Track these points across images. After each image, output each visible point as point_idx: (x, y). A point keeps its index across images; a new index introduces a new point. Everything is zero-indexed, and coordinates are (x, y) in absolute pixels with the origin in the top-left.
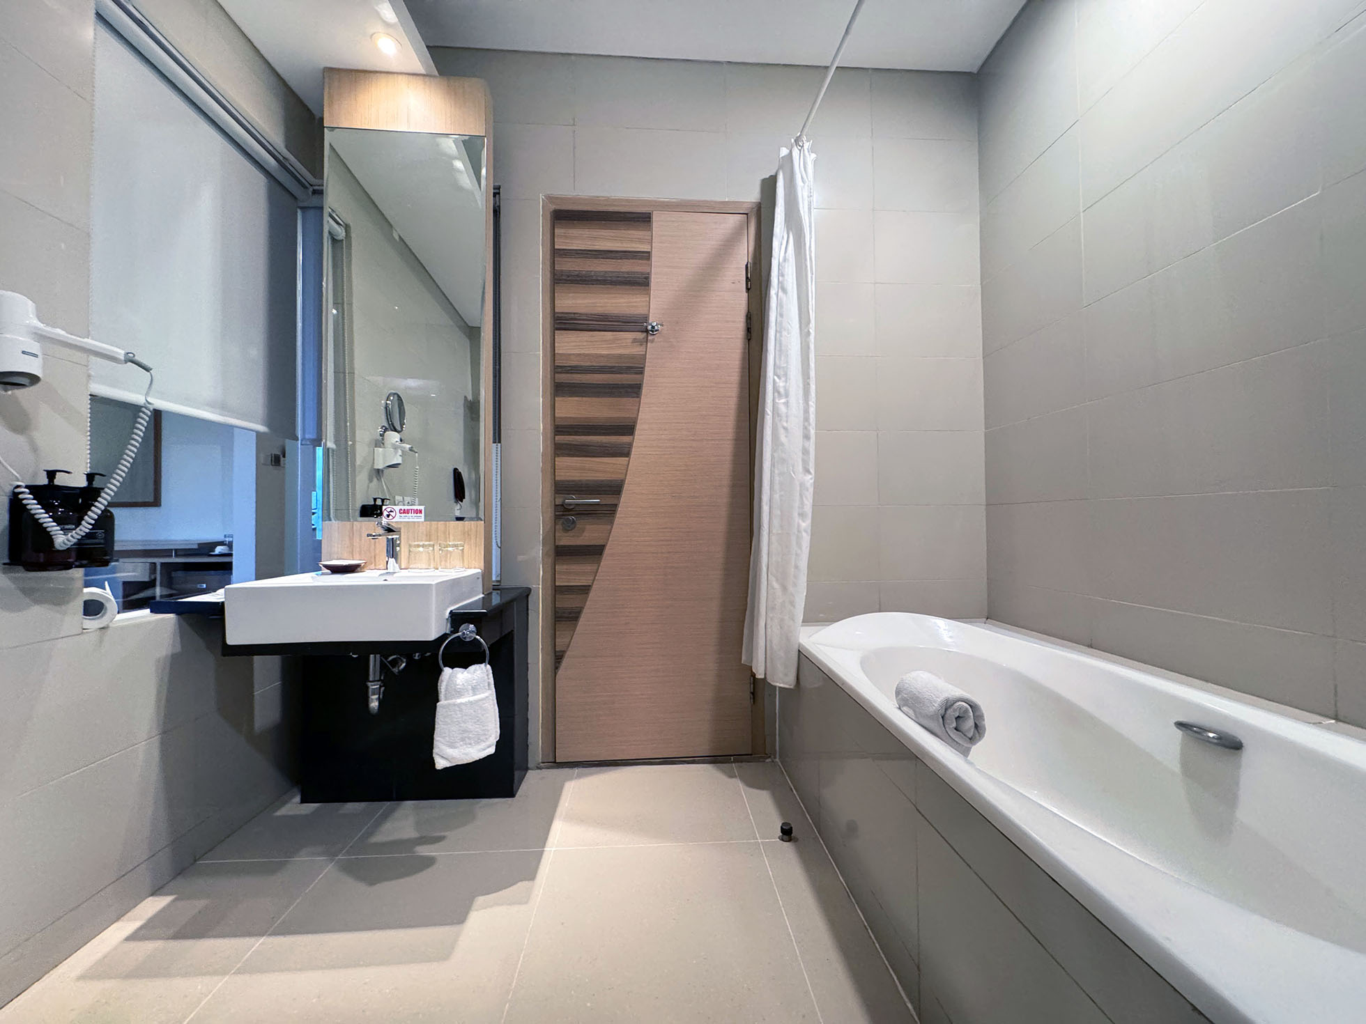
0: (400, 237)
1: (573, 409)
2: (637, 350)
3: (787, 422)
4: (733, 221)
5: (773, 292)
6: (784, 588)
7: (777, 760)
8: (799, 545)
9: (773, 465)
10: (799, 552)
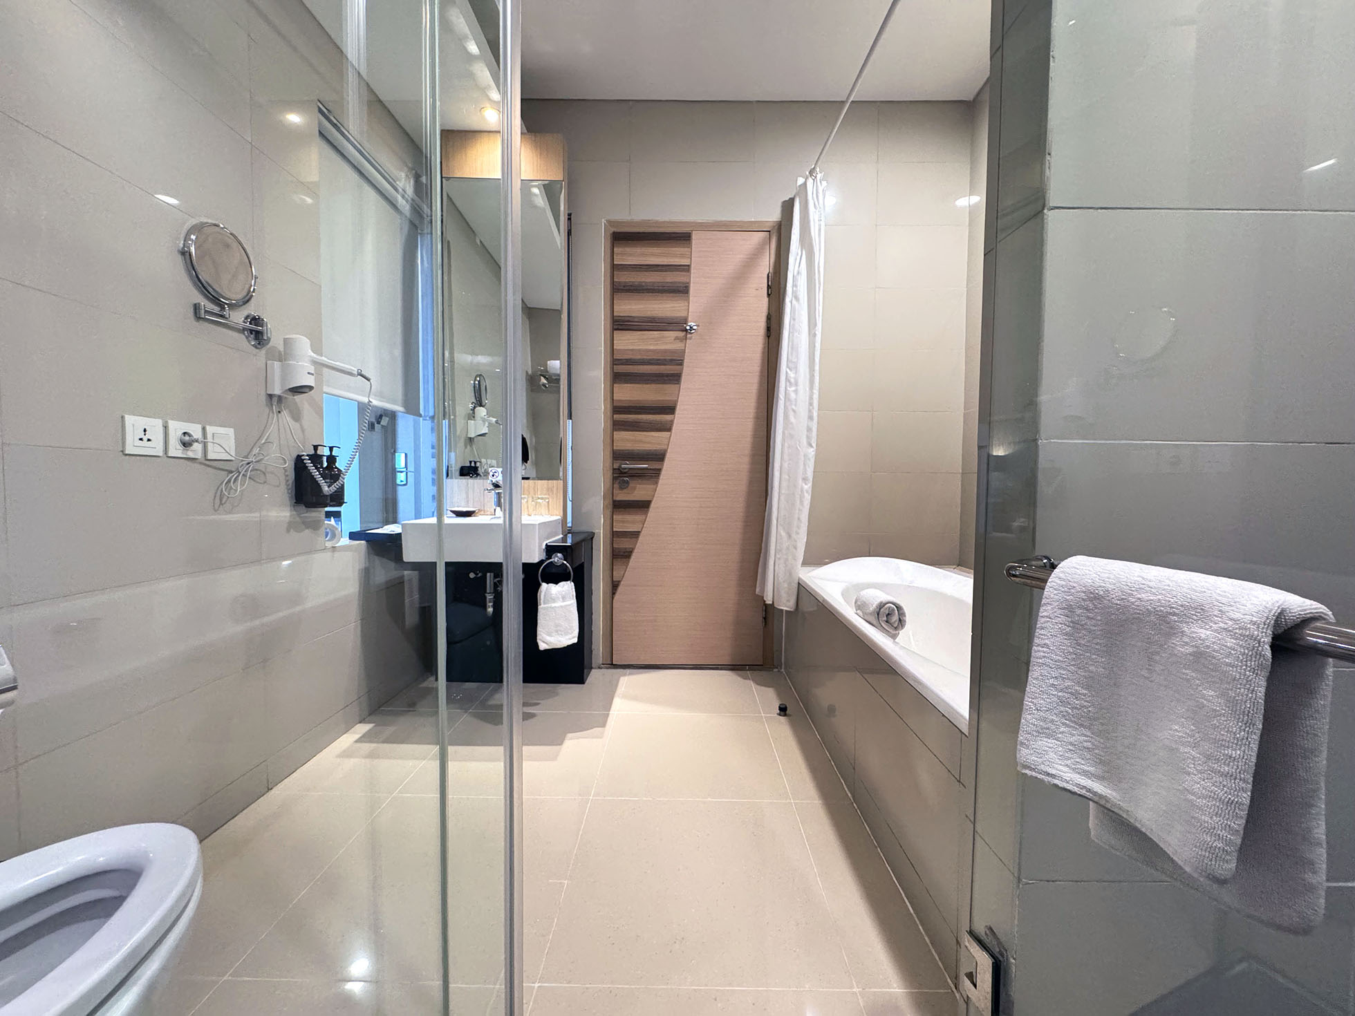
0: (481, 242)
1: (629, 393)
2: (678, 346)
3: (795, 405)
4: (758, 237)
5: (788, 300)
6: (790, 536)
7: (783, 670)
8: (802, 502)
9: (784, 440)
10: (801, 508)
